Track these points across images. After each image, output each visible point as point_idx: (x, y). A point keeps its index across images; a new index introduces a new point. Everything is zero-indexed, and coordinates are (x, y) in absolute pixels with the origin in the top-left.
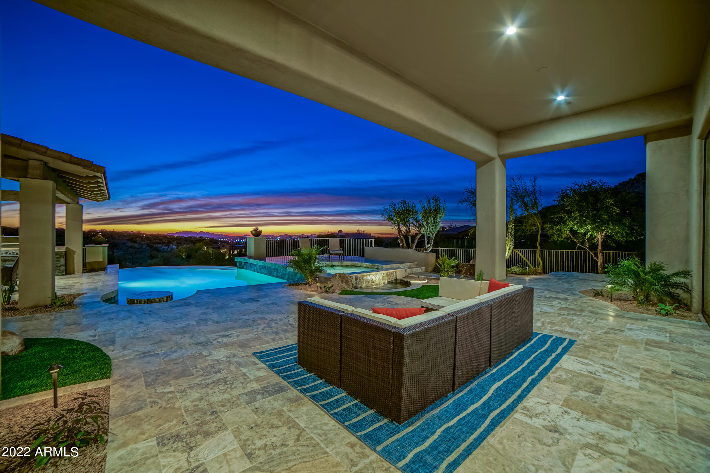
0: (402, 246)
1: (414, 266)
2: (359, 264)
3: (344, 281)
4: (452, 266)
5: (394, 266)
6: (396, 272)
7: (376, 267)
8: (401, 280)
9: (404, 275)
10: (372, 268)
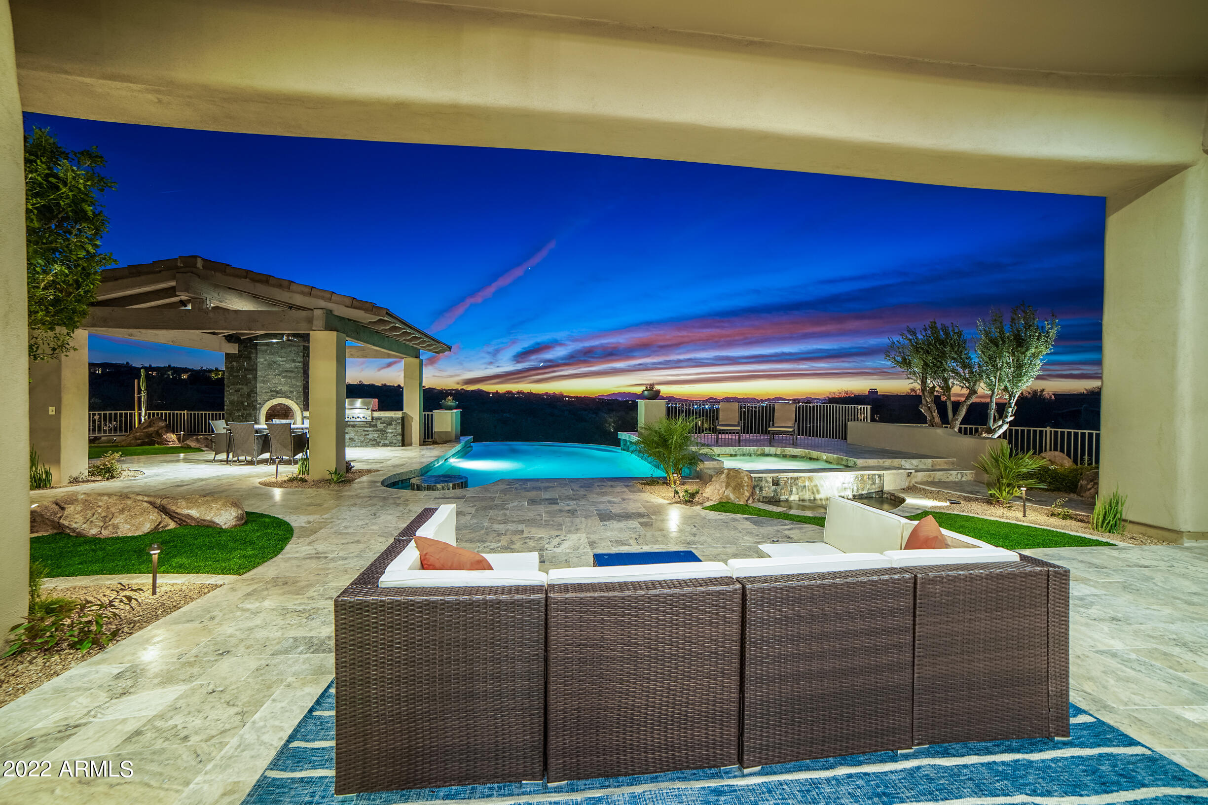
0: (930, 421)
1: (946, 467)
2: (815, 454)
3: (732, 485)
4: (1025, 473)
5: (888, 462)
6: (880, 476)
7: (844, 463)
8: (892, 495)
9: (905, 485)
10: (838, 464)
